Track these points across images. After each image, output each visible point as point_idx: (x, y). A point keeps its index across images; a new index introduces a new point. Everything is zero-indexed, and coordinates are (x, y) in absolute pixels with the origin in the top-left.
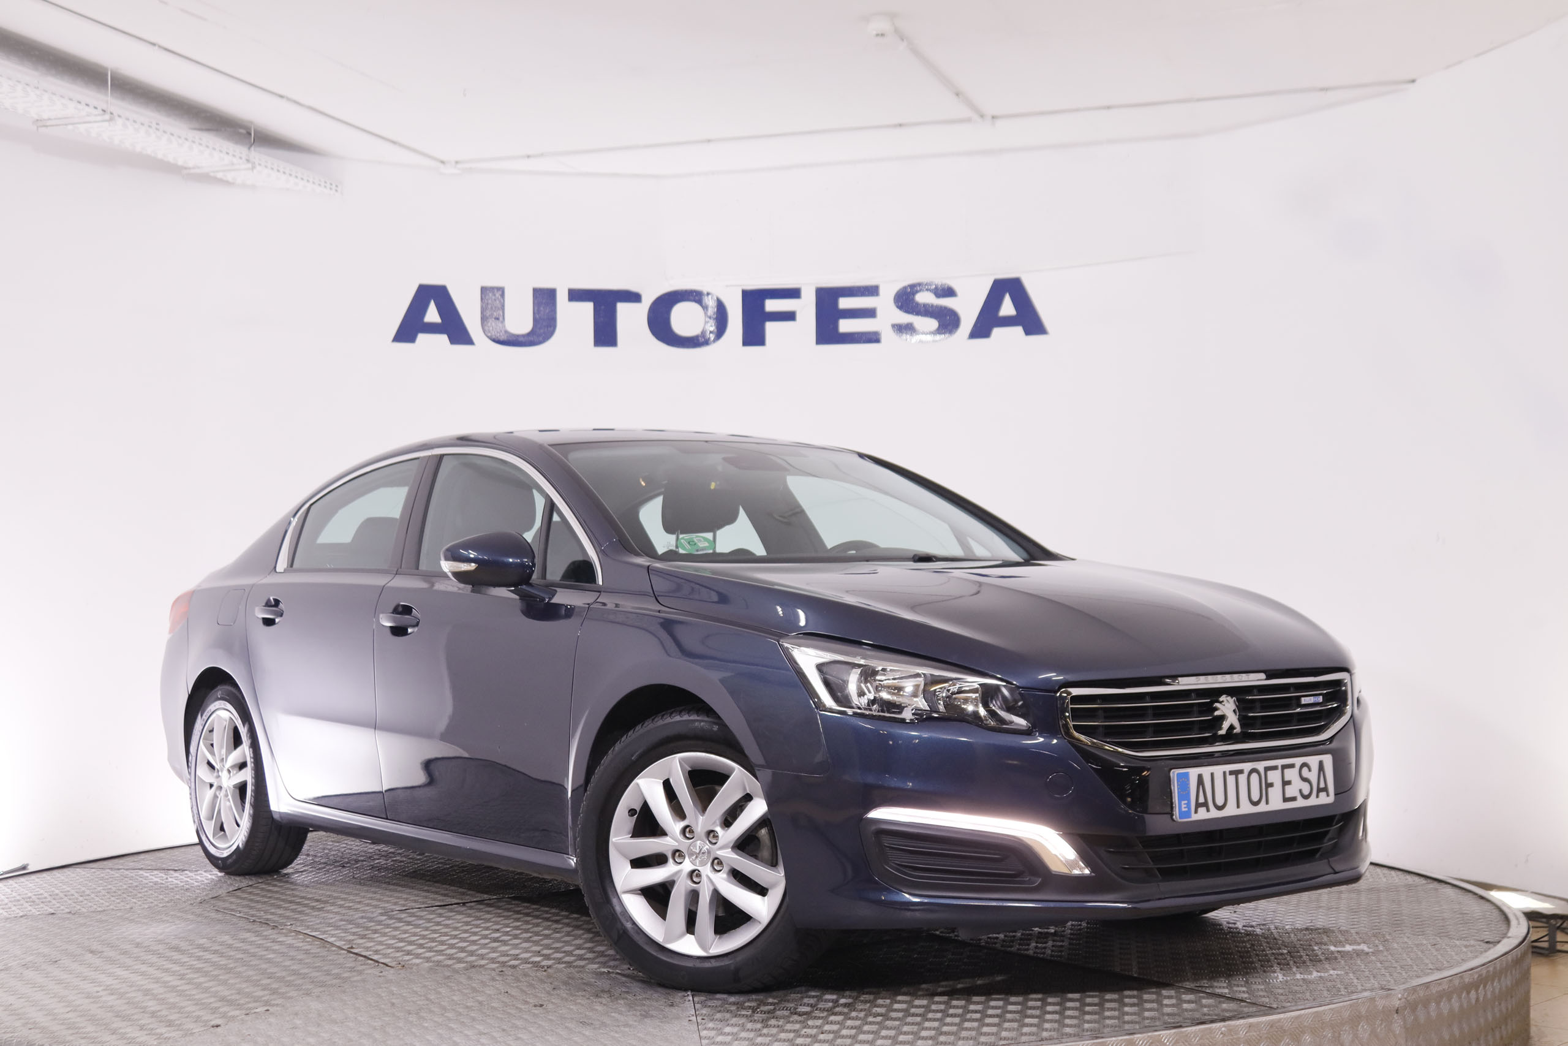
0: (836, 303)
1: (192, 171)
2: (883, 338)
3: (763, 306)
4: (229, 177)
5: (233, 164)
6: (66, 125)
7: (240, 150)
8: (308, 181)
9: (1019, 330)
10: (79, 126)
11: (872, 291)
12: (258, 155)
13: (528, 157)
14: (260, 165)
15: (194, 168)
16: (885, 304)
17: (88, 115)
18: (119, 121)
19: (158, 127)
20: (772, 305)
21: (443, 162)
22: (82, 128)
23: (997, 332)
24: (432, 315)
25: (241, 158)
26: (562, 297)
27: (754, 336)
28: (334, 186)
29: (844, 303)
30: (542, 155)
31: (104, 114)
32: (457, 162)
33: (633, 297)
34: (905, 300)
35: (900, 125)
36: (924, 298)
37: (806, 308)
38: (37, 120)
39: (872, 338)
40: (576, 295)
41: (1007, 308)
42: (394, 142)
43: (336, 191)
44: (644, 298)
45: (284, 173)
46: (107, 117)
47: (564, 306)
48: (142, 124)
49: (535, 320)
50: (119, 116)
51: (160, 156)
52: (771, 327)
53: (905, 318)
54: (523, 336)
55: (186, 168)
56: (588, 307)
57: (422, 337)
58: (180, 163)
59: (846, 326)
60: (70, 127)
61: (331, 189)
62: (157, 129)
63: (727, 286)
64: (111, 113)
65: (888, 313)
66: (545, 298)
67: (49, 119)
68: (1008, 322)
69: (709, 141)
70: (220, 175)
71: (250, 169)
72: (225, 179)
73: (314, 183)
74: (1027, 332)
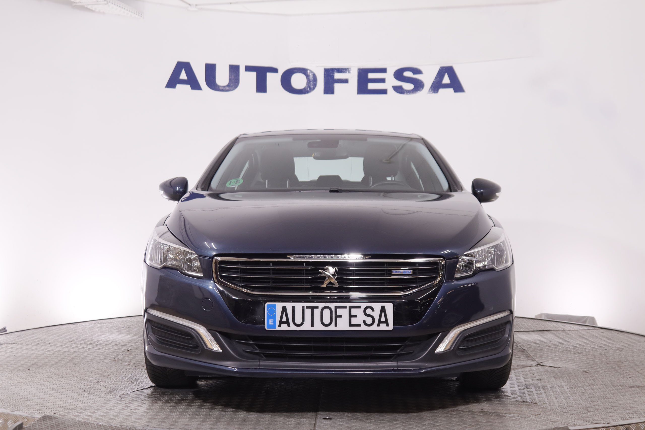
0: (367, 76)
1: (78, 4)
2: (388, 92)
3: (333, 76)
4: (93, 8)
8: (130, 11)
9: (451, 90)
11: (384, 70)
13: (231, 3)
14: (110, 2)
16: (389, 77)
20: (337, 76)
21: (190, 5)
23: (441, 90)
24: (183, 76)
26: (242, 70)
27: (329, 90)
28: (140, 14)
29: (371, 76)
32: (196, 5)
33: (275, 70)
34: (399, 75)
36: (407, 74)
37: (353, 77)
39: (384, 92)
40: (249, 69)
41: (446, 80)
43: (141, 16)
44: (279, 71)
45: (120, 7)
47: (243, 73)
49: (230, 80)
52: (337, 86)
53: (398, 83)
54: (224, 87)
56: (254, 75)
57: (178, 86)
59: (371, 86)
61: (139, 15)
63: (317, 66)
65: (391, 82)
66: (234, 70)
68: (446, 86)
70: (89, 7)
71: (105, 4)
72: (91, 9)
73: (132, 12)
74: (455, 91)
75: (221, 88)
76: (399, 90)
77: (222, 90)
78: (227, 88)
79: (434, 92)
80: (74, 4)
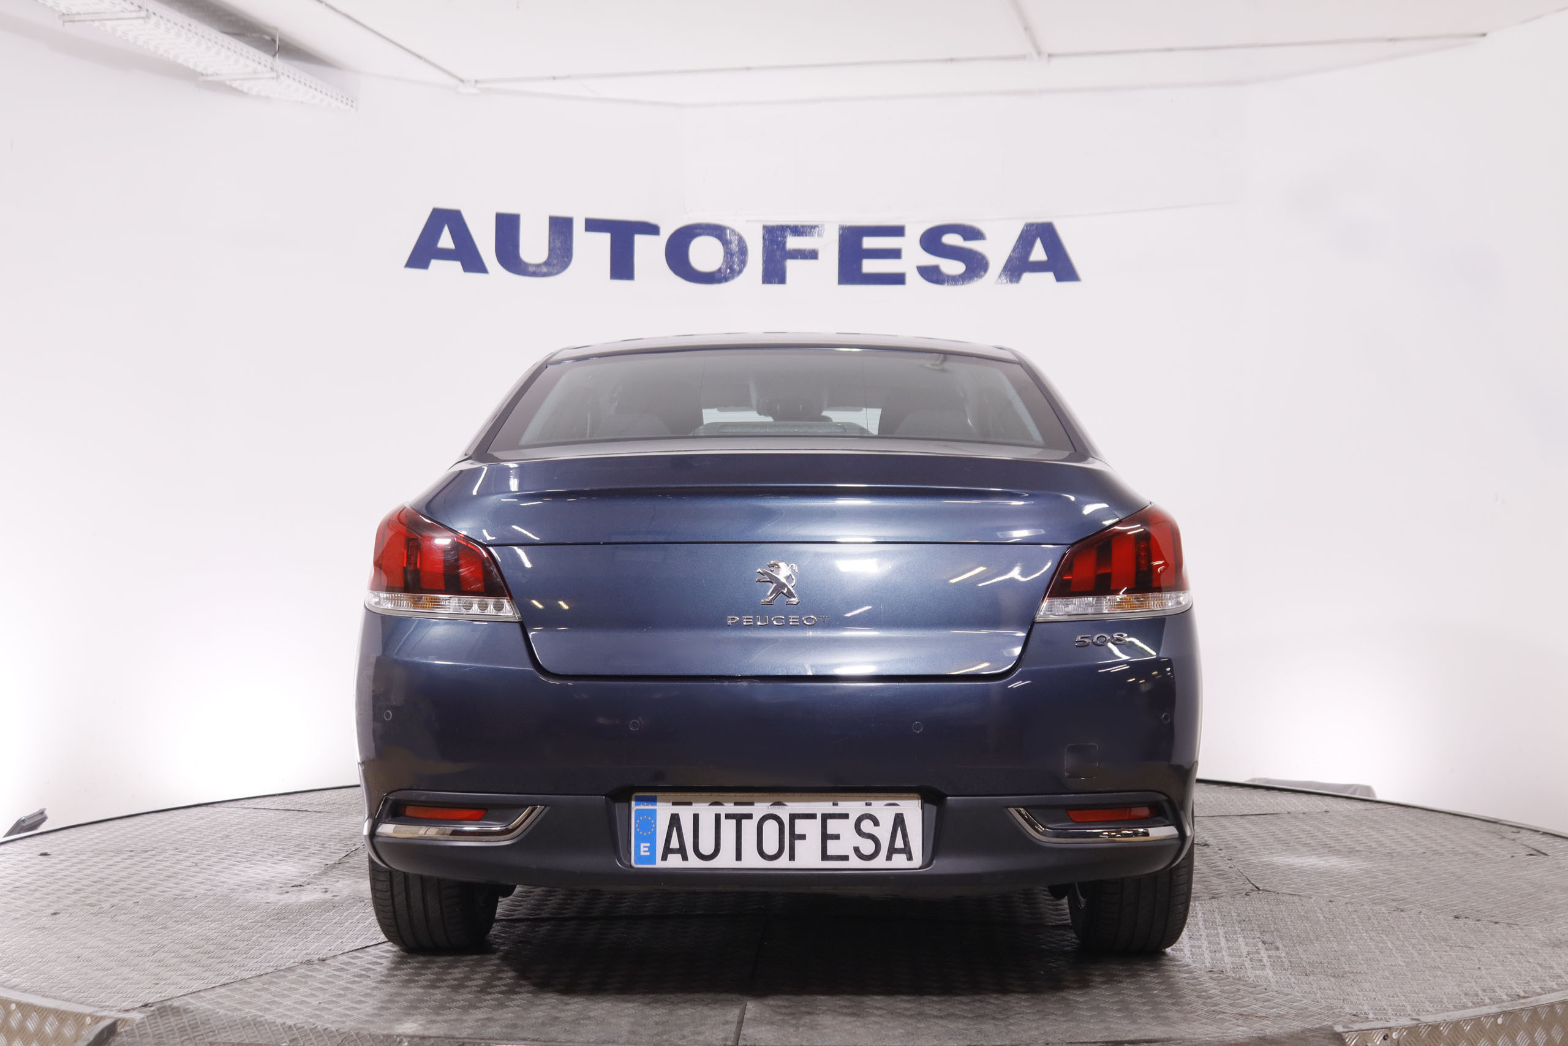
0: (860, 243)
1: (210, 78)
2: (908, 279)
3: (784, 243)
4: (245, 87)
5: (256, 72)
6: (93, 21)
7: (265, 58)
8: (327, 94)
9: (1050, 276)
10: (107, 22)
11: (897, 231)
12: (280, 63)
13: (554, 78)
14: (283, 74)
15: (212, 75)
16: (910, 245)
17: (122, 11)
18: (154, 19)
19: (189, 28)
20: (793, 243)
21: (462, 81)
22: (109, 24)
23: (1027, 277)
24: (446, 241)
25: (265, 66)
26: (578, 227)
27: (774, 274)
28: (350, 101)
29: (869, 243)
30: (569, 77)
31: (139, 11)
32: (476, 82)
33: (652, 229)
34: (932, 241)
35: (952, 60)
36: (951, 239)
37: (828, 247)
38: (64, 14)
39: (898, 279)
40: (593, 225)
41: (1038, 253)
42: (420, 57)
43: (352, 106)
44: (662, 231)
45: (305, 84)
46: (143, 14)
47: (580, 236)
48: (175, 24)
49: (551, 250)
50: (154, 14)
51: (180, 61)
52: (791, 265)
53: (930, 260)
54: (538, 266)
55: (203, 75)
56: (605, 239)
57: (434, 263)
58: (199, 69)
59: (870, 266)
60: (97, 24)
61: (347, 104)
62: (189, 30)
63: (748, 221)
64: (147, 10)
65: (914, 256)
66: (561, 228)
67: (79, 14)
68: (1038, 267)
69: (748, 69)
70: (235, 84)
71: (273, 78)
72: (239, 88)
73: (332, 97)
74: (1059, 278)
75: (531, 269)
76: (931, 275)
77: (534, 274)
78: (545, 270)
79: (1011, 281)
80: (201, 79)
